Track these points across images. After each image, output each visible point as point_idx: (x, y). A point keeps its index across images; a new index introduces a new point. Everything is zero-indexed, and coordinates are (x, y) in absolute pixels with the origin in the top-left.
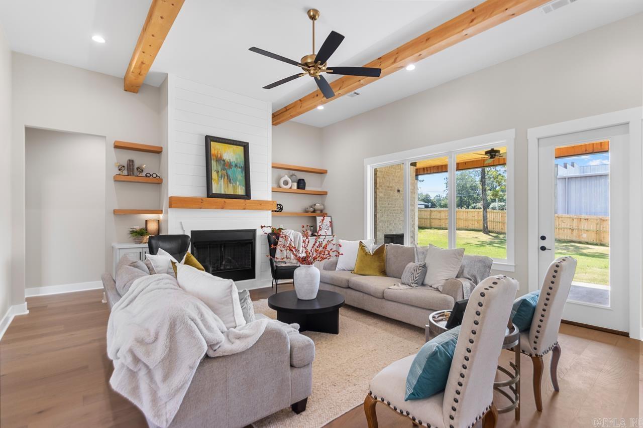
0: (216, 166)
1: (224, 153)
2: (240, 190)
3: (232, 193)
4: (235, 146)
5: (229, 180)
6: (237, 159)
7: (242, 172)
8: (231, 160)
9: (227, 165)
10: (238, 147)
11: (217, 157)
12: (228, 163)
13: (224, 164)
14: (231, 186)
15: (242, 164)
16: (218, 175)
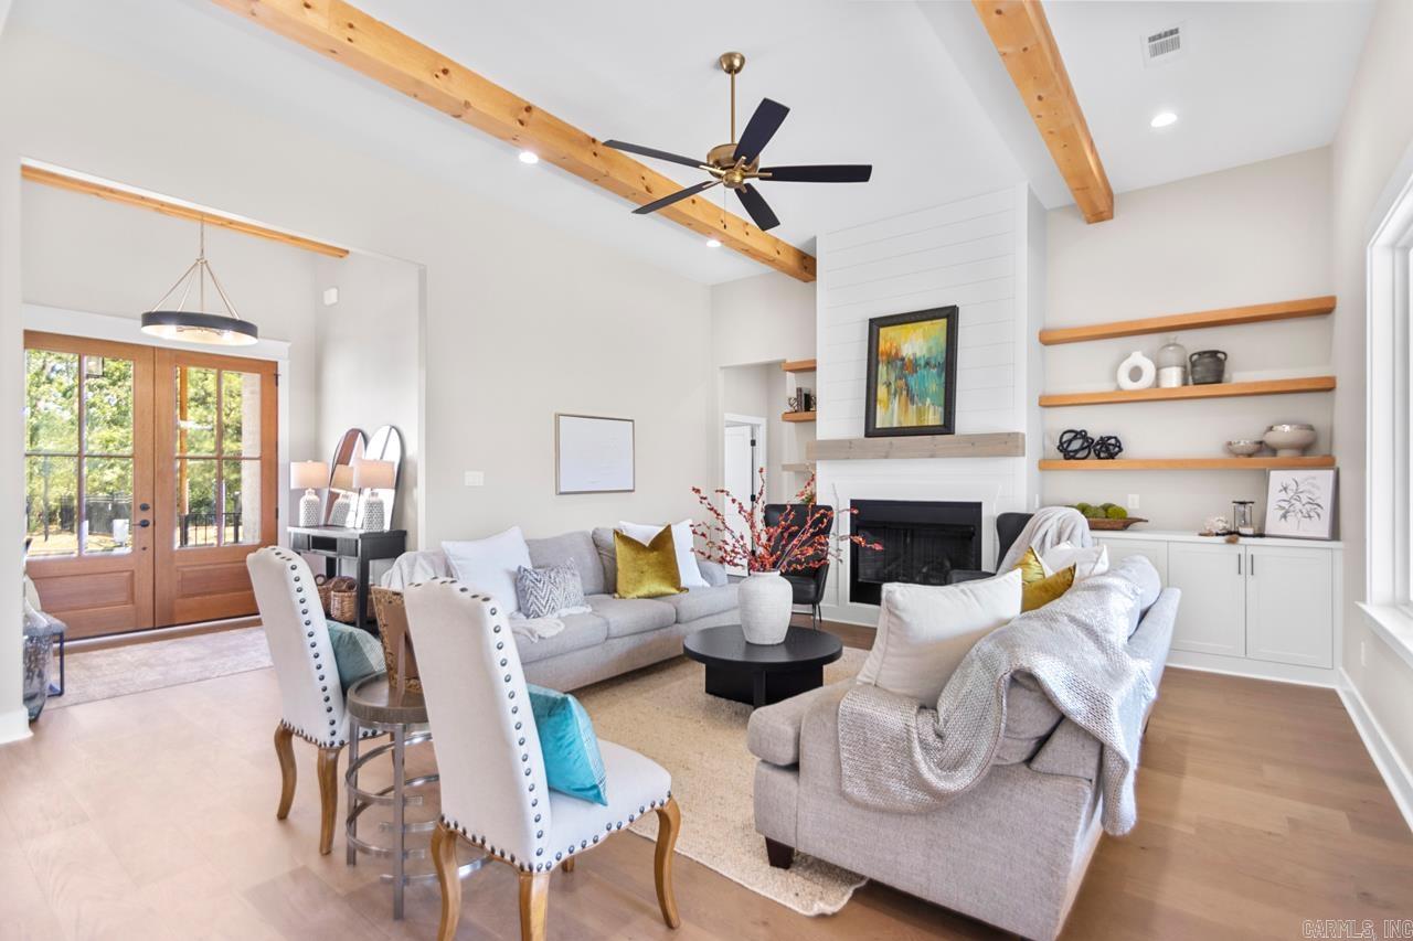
0: (888, 374)
1: (905, 343)
2: (931, 416)
3: (915, 424)
4: (929, 322)
5: (911, 398)
6: (930, 349)
7: (939, 375)
8: (918, 355)
9: (906, 367)
10: (934, 321)
11: (888, 355)
12: (911, 361)
13: (904, 366)
14: (913, 408)
15: (941, 358)
16: (889, 392)
